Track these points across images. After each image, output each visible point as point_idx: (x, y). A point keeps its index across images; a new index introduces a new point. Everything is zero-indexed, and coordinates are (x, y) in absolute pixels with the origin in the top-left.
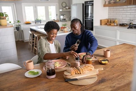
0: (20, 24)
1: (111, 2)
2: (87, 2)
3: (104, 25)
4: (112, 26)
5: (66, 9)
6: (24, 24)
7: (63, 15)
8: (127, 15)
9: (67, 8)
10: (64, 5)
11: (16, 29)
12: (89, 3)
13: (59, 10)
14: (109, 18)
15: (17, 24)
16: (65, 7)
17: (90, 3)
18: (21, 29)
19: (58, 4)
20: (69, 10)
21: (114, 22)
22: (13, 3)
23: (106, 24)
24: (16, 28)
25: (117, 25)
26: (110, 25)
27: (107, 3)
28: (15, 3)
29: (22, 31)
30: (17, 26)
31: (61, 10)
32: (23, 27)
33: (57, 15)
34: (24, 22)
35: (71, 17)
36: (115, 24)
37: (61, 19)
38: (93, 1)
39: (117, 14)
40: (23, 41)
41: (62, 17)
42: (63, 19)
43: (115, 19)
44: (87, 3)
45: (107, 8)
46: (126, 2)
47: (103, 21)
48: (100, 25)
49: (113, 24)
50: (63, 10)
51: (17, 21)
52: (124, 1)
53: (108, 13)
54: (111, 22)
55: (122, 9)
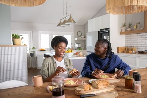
0: (34, 50)
1: (128, 29)
2: (103, 29)
3: (121, 52)
4: (130, 53)
5: (81, 38)
6: (39, 51)
7: (78, 44)
8: (145, 42)
9: (83, 37)
10: (79, 34)
11: (30, 56)
12: (104, 30)
13: (74, 39)
14: (126, 45)
15: (32, 50)
16: (80, 36)
17: (106, 30)
18: (35, 55)
19: (73, 33)
20: (84, 39)
21: (132, 50)
22: (30, 31)
23: (123, 52)
24: (31, 54)
25: (136, 53)
26: (128, 52)
27: (123, 31)
28: (32, 31)
29: (36, 57)
30: (31, 53)
31: (76, 39)
32: (37, 53)
33: (72, 43)
34: (39, 49)
35: (86, 46)
36: (134, 52)
37: (76, 47)
38: (109, 29)
39: (135, 41)
40: (36, 69)
41: (77, 46)
42: (78, 48)
43: (133, 46)
44: (103, 31)
45: (124, 35)
46: (143, 29)
47: (119, 48)
48: (117, 52)
49: (131, 51)
50: (79, 39)
51: (32, 48)
52: (142, 28)
53: (125, 41)
54: (128, 50)
55: (140, 37)
